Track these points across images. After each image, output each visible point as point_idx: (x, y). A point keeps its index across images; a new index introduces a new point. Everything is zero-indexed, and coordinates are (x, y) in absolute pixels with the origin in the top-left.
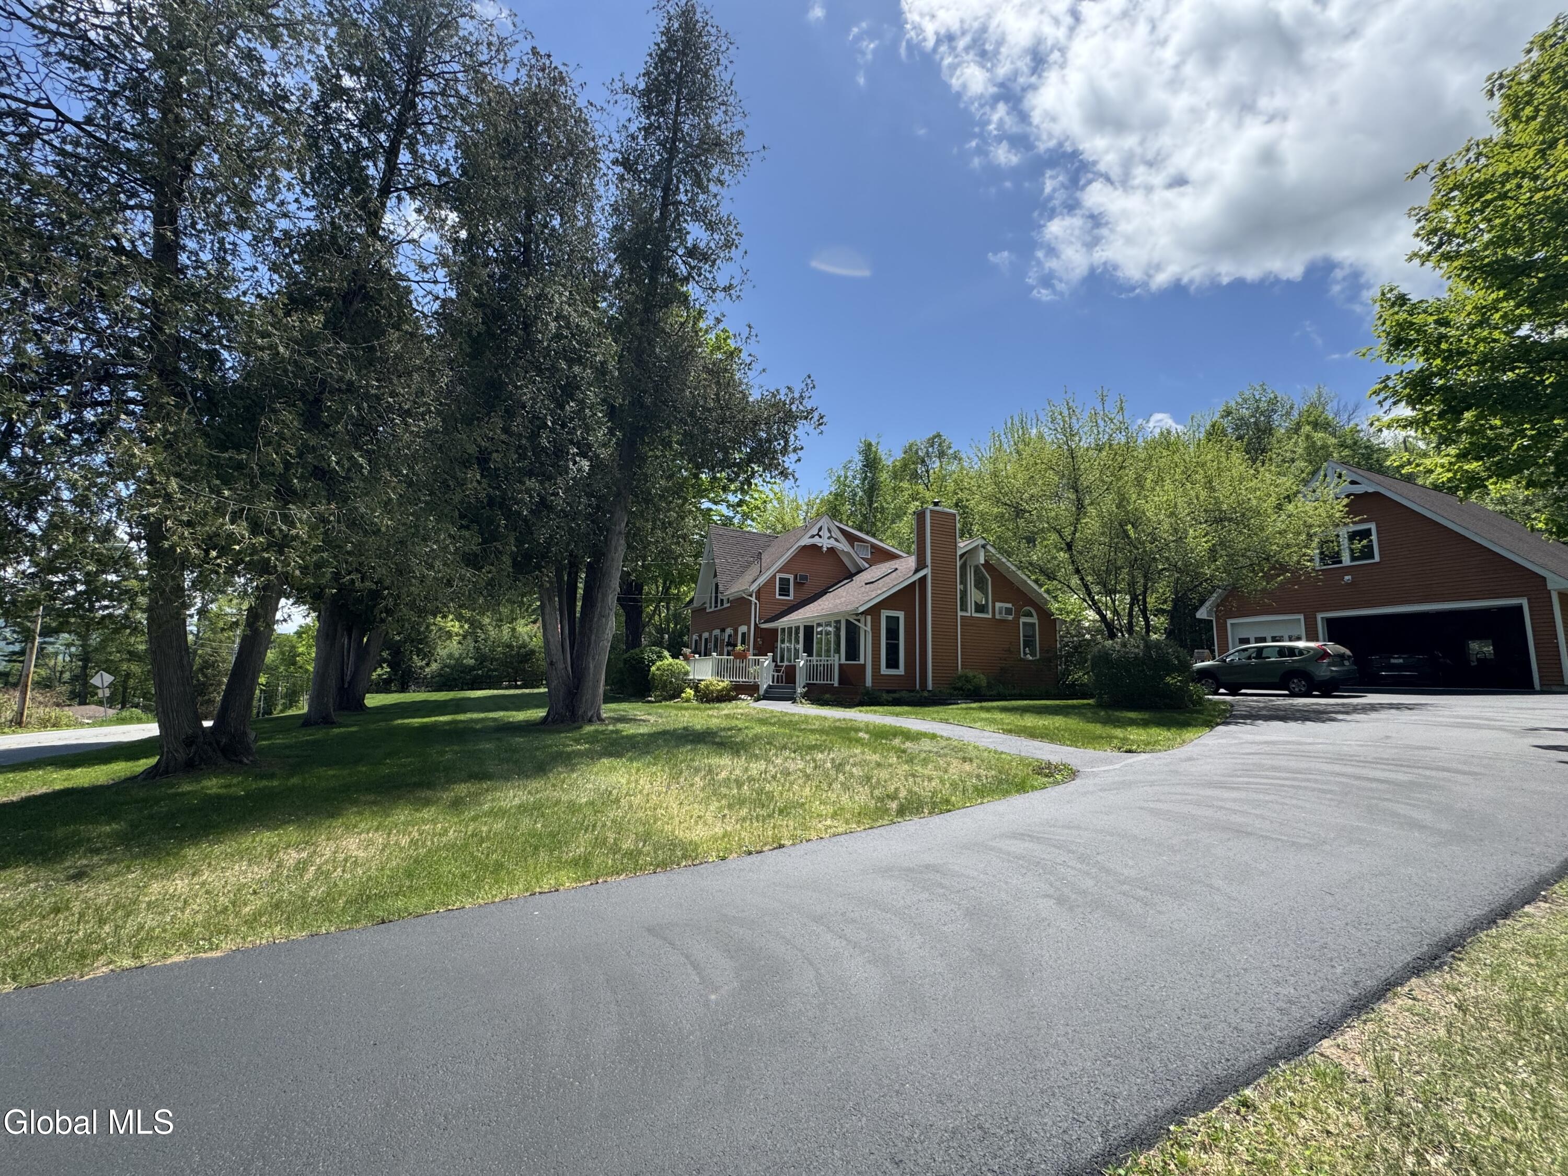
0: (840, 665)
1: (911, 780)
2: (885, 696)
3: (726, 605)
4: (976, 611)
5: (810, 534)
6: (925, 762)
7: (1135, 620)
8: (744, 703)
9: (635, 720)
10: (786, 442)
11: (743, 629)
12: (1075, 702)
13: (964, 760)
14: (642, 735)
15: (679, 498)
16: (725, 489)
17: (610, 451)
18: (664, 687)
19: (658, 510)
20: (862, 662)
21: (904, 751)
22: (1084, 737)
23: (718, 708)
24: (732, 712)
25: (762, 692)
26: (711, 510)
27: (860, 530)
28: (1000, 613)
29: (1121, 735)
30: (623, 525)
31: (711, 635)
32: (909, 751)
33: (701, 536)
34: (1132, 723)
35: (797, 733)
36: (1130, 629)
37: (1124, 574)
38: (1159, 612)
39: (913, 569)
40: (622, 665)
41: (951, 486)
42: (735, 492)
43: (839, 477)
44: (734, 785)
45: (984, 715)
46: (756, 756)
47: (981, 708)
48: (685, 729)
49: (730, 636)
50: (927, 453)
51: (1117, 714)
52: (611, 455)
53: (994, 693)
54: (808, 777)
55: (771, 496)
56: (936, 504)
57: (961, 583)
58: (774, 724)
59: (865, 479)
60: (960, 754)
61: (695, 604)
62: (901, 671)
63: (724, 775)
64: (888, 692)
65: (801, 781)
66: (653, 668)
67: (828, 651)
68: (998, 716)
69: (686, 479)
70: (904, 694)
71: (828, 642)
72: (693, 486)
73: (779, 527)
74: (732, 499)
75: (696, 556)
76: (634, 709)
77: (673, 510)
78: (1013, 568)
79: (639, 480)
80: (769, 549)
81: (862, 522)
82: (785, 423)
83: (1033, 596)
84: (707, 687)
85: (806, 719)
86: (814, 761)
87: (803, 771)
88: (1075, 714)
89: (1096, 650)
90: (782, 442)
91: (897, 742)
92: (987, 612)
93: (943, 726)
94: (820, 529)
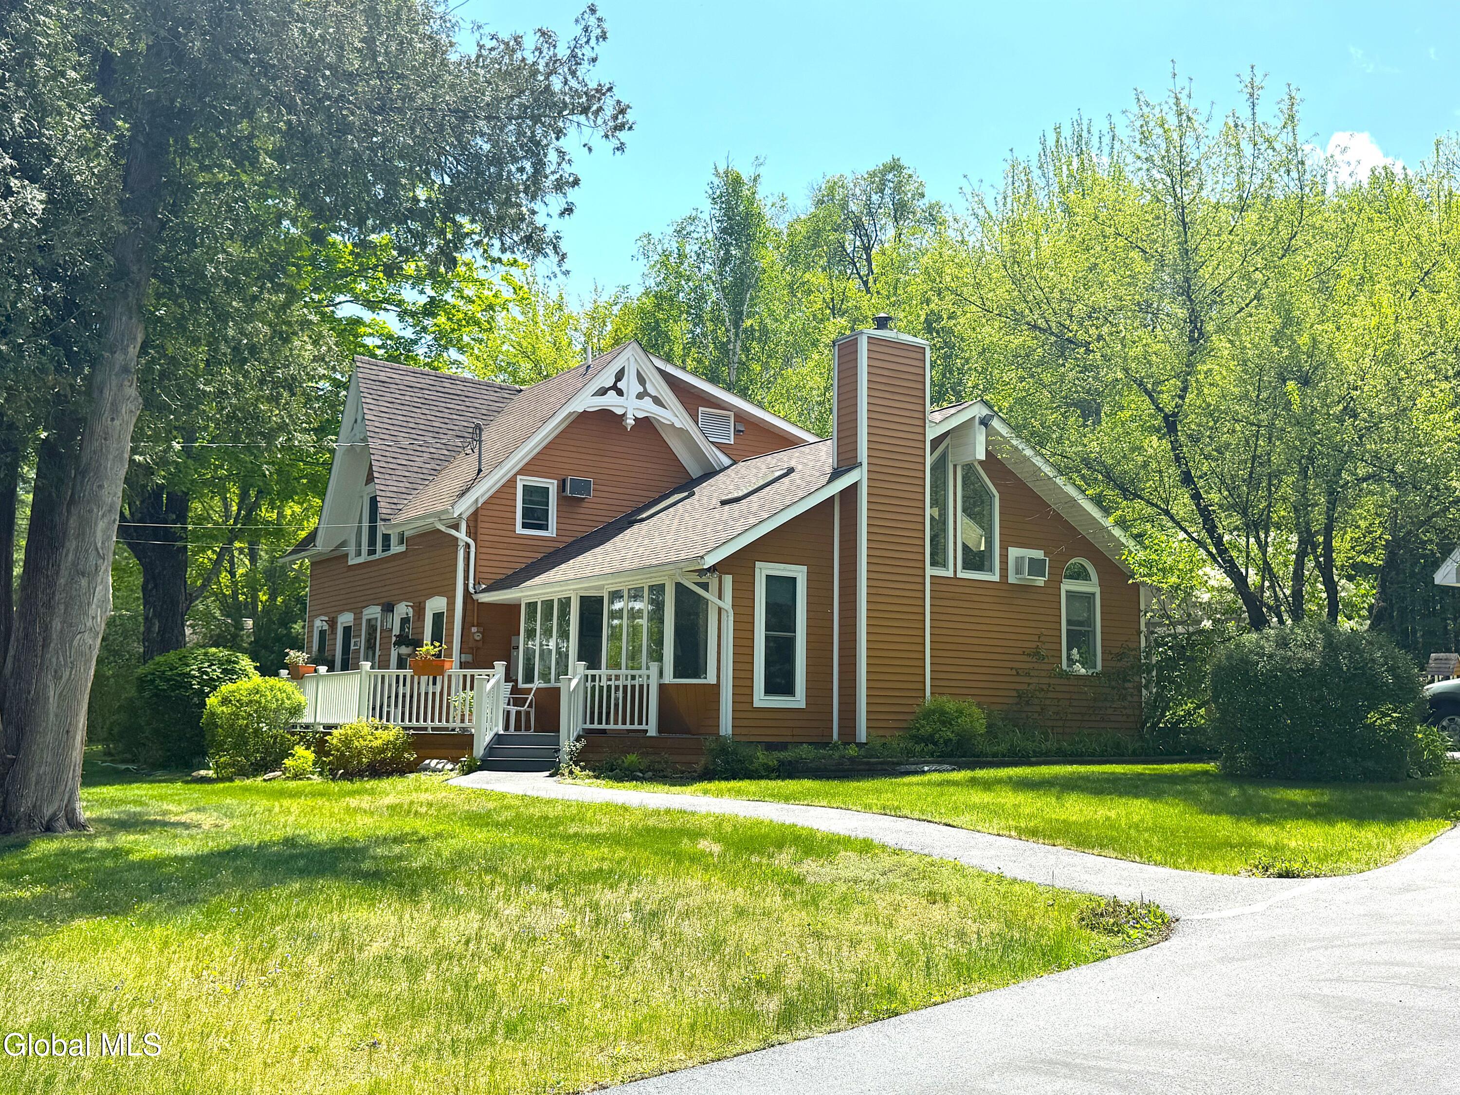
0: (662, 687)
1: (811, 946)
2: (762, 757)
3: (396, 548)
4: (966, 566)
5: (595, 386)
6: (844, 904)
7: (1307, 588)
8: (437, 778)
9: (164, 824)
10: (539, 166)
11: (436, 604)
12: (1176, 767)
13: (932, 898)
14: (181, 860)
15: (277, 288)
16: (392, 271)
17: (99, 165)
18: (240, 739)
19: (223, 317)
20: (711, 679)
21: (799, 881)
22: (1193, 845)
23: (372, 792)
24: (406, 799)
25: (479, 750)
26: (358, 322)
27: (713, 379)
28: (1018, 571)
29: (1271, 841)
30: (133, 351)
31: (358, 619)
32: (810, 879)
33: (337, 384)
34: (1299, 812)
35: (558, 845)
36: (1297, 613)
37: (1288, 485)
38: (1357, 571)
39: (829, 470)
40: (132, 692)
41: (917, 285)
42: (417, 281)
43: (666, 254)
44: (400, 971)
45: (978, 797)
46: (458, 899)
47: (973, 782)
48: (290, 842)
49: (405, 621)
50: (868, 204)
51: (1263, 793)
52: (100, 177)
53: (1003, 748)
54: (577, 945)
55: (507, 293)
56: (882, 323)
57: (934, 503)
58: (503, 826)
59: (725, 261)
60: (924, 886)
61: (321, 546)
62: (799, 700)
63: (376, 948)
64: (770, 747)
65: (560, 957)
66: (212, 701)
67: (633, 656)
68: (1009, 798)
69: (292, 243)
70: (806, 752)
71: (635, 632)
72: (313, 260)
73: (526, 366)
74: (412, 297)
75: (321, 431)
76: (162, 798)
77: (261, 316)
78: (1048, 470)
79: (174, 242)
80: (501, 419)
81: (718, 362)
82: (536, 119)
83: (1088, 533)
84: (347, 742)
85: (580, 812)
86: (595, 907)
87: (567, 932)
88: (1177, 794)
89: (1221, 651)
90: (527, 165)
91: (784, 859)
92: (991, 570)
93: (887, 822)
94: (620, 376)
